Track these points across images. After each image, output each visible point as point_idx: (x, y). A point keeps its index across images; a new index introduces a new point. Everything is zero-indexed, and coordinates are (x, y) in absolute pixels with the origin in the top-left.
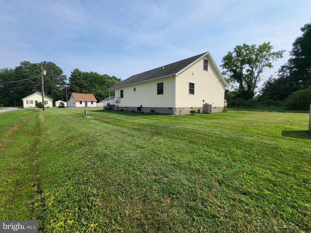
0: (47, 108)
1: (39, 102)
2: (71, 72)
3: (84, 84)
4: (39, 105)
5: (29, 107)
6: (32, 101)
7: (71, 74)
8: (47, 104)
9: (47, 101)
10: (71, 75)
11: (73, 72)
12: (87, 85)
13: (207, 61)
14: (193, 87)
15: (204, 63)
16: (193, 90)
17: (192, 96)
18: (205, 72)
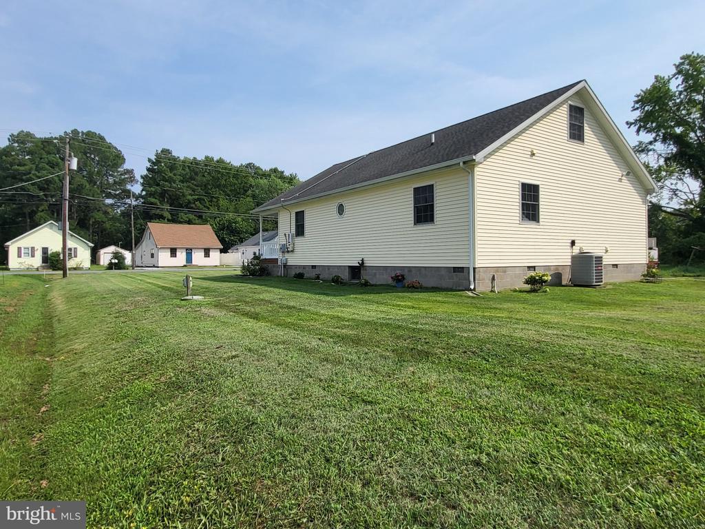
0: (75, 269)
1: (54, 251)
2: (150, 160)
3: (184, 195)
4: (53, 262)
5: (23, 267)
6: (32, 248)
7: (148, 165)
8: (76, 256)
9: (75, 249)
10: (148, 170)
11: (153, 158)
12: (194, 197)
13: (581, 111)
14: (536, 198)
15: (571, 117)
16: (535, 209)
17: (531, 227)
18: (576, 147)
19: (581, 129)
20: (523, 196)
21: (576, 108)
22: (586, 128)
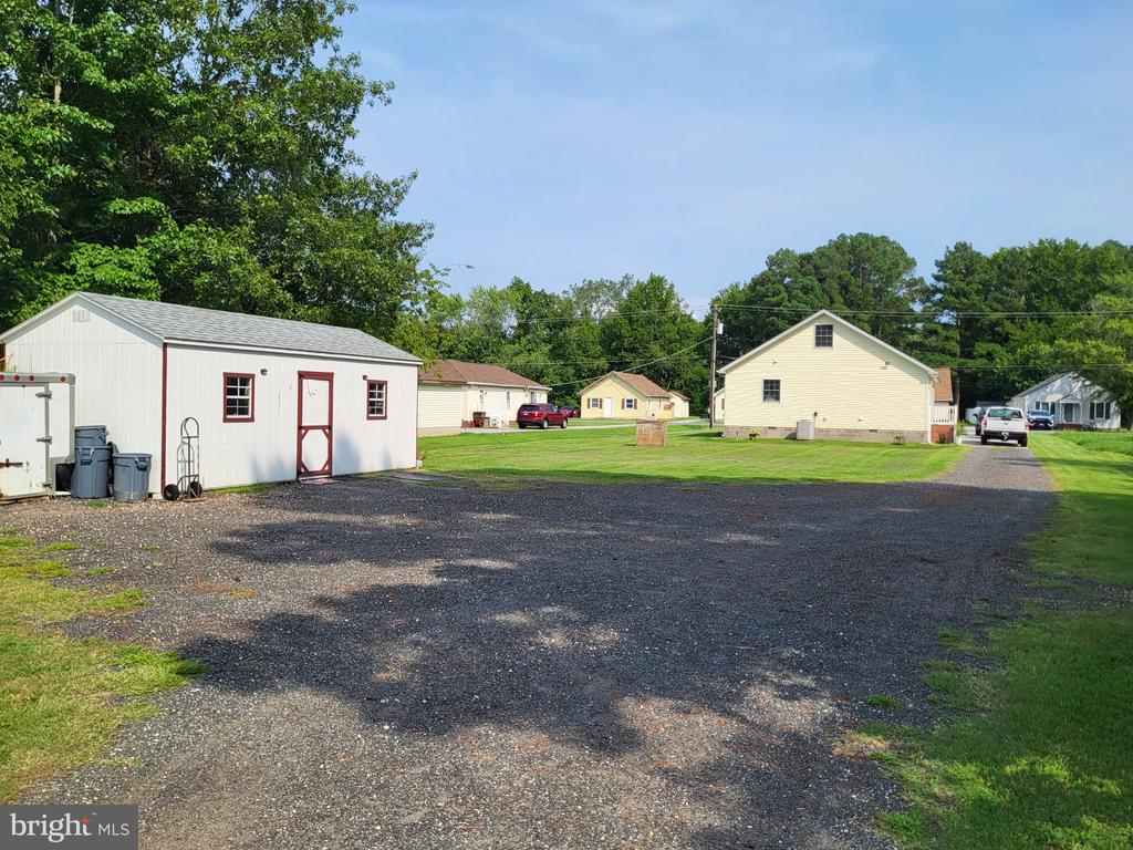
13: (830, 327)
14: (778, 387)
15: (817, 333)
16: (778, 393)
17: (771, 404)
18: (824, 350)
19: (831, 339)
20: (765, 387)
21: (825, 327)
22: (836, 337)
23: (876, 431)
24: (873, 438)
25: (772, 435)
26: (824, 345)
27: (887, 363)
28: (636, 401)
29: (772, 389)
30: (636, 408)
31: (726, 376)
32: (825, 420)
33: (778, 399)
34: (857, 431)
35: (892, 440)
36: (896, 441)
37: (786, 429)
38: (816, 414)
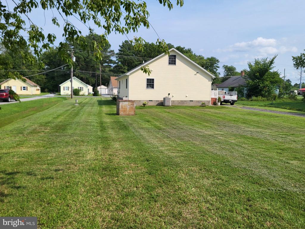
0: (82, 95)
1: (75, 88)
2: (120, 46)
3: (133, 62)
4: (76, 92)
5: (65, 94)
6: (68, 87)
7: (119, 48)
8: (83, 90)
9: (83, 87)
10: (119, 50)
11: (121, 45)
12: (138, 62)
13: (175, 56)
14: (153, 82)
15: (170, 58)
16: (153, 85)
17: (150, 90)
18: (172, 66)
19: (175, 61)
20: (148, 82)
21: (172, 56)
22: (177, 61)
23: (192, 101)
24: (192, 104)
25: (150, 104)
26: (172, 64)
27: (197, 73)
28: (27, 87)
29: (150, 83)
30: (27, 90)
31: (129, 76)
32: (173, 96)
33: (153, 87)
34: (185, 101)
35: (200, 104)
36: (202, 105)
37: (157, 101)
38: (169, 94)
